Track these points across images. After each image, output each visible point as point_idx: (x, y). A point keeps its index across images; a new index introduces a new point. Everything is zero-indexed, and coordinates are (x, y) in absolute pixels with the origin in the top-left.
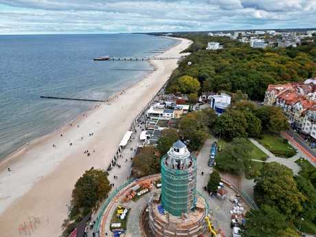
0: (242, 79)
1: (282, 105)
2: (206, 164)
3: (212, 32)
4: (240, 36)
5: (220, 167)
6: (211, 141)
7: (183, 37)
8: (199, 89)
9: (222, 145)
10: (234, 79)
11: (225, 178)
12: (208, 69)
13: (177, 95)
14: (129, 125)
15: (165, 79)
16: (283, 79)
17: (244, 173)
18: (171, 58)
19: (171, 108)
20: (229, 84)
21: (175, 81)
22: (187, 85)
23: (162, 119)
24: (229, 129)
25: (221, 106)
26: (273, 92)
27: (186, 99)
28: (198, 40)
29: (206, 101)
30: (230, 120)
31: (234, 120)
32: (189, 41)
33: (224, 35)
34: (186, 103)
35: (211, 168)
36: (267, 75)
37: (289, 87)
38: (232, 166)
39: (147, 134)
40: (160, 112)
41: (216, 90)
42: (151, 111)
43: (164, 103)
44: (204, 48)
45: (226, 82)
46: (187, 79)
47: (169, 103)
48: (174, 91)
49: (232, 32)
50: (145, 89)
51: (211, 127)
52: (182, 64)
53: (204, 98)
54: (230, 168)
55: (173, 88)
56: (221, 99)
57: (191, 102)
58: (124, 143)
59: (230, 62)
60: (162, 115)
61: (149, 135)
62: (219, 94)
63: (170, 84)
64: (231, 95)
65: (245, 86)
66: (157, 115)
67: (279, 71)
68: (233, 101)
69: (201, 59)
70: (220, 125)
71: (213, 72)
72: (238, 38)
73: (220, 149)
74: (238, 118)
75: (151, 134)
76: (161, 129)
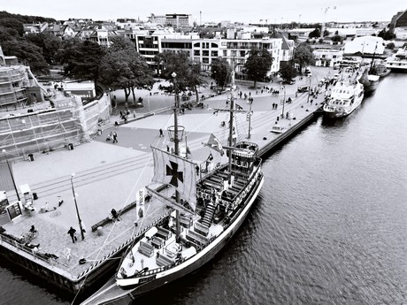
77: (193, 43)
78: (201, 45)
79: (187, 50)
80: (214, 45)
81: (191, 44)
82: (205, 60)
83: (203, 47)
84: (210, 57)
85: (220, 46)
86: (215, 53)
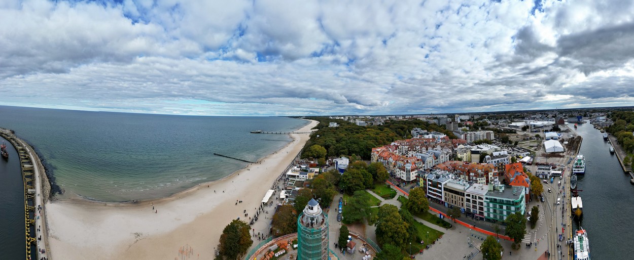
0: (355, 146)
1: (382, 160)
2: (336, 219)
3: (332, 116)
4: (349, 119)
5: (347, 220)
6: (337, 197)
7: (313, 119)
8: (326, 154)
9: (347, 199)
10: (349, 146)
11: (353, 230)
12: (331, 140)
13: (310, 160)
14: (271, 185)
15: (301, 147)
16: (379, 144)
17: (367, 221)
18: (305, 133)
19: (305, 171)
20: (346, 150)
21: (308, 149)
22: (317, 152)
23: (298, 180)
24: (350, 185)
25: (342, 167)
26: (375, 153)
27: (317, 163)
28: (323, 121)
29: (331, 164)
30: (350, 177)
31: (353, 177)
32: (317, 122)
33: (338, 118)
34: (317, 166)
35: (340, 223)
36: (370, 142)
37: (384, 148)
38: (356, 217)
39: (286, 193)
40: (297, 174)
41: (338, 155)
42: (289, 173)
43: (300, 167)
44: (327, 126)
45: (344, 149)
46: (317, 147)
47: (303, 167)
48: (308, 157)
49: (344, 116)
50: (285, 154)
51: (336, 185)
52: (313, 137)
53: (330, 161)
54: (354, 219)
55: (307, 154)
56: (342, 161)
57: (320, 165)
58: (266, 200)
59: (345, 135)
60: (298, 176)
61: (288, 195)
62: (341, 158)
63: (305, 151)
64: (348, 158)
65: (357, 151)
66: (294, 176)
67: (376, 139)
68: (350, 162)
69: (325, 133)
70: (344, 182)
71: (335, 142)
72: (348, 120)
73: (345, 203)
74: (356, 175)
75: (289, 193)
76: (297, 189)
77: (466, 194)
78: (471, 196)
79: (461, 197)
80: (480, 198)
81: (464, 194)
82: (474, 207)
83: (473, 198)
84: (478, 206)
85: (484, 199)
86: (482, 204)
